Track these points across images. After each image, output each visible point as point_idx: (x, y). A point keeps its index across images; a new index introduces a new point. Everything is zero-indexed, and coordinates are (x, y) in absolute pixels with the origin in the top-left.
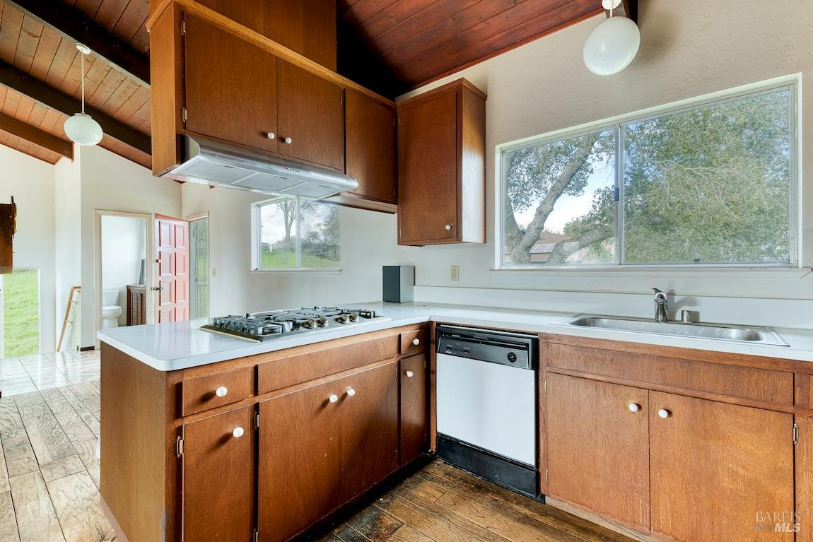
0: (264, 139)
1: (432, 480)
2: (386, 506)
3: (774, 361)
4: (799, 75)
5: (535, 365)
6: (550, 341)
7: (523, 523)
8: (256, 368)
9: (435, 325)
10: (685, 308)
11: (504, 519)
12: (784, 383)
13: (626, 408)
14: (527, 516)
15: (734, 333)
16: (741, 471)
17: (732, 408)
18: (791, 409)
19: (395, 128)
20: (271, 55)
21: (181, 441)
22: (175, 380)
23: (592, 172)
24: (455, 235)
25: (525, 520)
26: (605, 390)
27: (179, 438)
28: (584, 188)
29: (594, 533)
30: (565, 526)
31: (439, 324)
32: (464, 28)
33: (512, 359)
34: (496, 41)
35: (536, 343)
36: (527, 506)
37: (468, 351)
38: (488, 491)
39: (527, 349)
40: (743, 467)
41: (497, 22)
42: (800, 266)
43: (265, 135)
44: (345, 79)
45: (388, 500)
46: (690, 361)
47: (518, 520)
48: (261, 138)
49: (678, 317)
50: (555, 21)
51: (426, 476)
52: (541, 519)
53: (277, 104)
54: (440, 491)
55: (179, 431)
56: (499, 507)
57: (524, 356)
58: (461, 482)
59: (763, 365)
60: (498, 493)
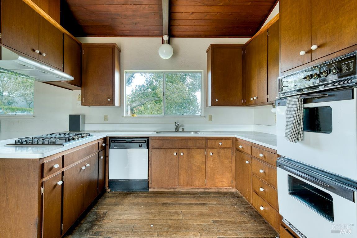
0: (33, 52)
1: (109, 197)
2: (97, 209)
3: (202, 137)
4: (203, 71)
5: (148, 147)
6: (153, 139)
7: (146, 197)
8: (63, 156)
9: (108, 138)
10: (181, 127)
11: (139, 199)
12: (204, 142)
13: (173, 155)
14: (145, 196)
15: (192, 133)
16: (197, 164)
17: (195, 150)
18: (205, 148)
19: (81, 53)
20: (37, 13)
21: (43, 188)
22: (41, 162)
23: (134, 78)
24: (112, 103)
25: (145, 197)
26: (168, 151)
27: (42, 187)
28: (131, 84)
29: (164, 193)
30: (157, 194)
31: (110, 137)
32: (115, 24)
33: (141, 146)
34: (126, 32)
35: (148, 140)
36: (144, 194)
37: (124, 146)
38: (131, 194)
39: (146, 142)
40: (197, 163)
41: (128, 27)
42: (203, 116)
43: (34, 50)
44: (64, 29)
45: (96, 208)
46: (187, 140)
47: (144, 197)
48: (32, 52)
49: (180, 130)
50: (146, 34)
51: (106, 197)
52: (150, 195)
53: (39, 36)
54: (115, 199)
55: (42, 184)
56: (136, 197)
57: (145, 145)
58: (120, 194)
59: (201, 139)
60: (134, 193)
